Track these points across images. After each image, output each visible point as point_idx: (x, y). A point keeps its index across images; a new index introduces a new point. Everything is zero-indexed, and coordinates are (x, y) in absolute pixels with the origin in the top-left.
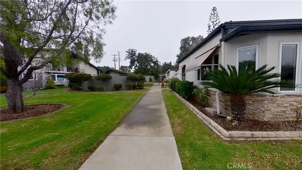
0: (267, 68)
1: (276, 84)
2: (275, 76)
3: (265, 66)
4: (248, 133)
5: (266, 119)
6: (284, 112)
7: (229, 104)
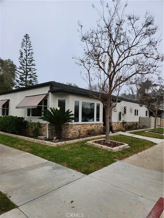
0: (70, 111)
1: (73, 119)
2: (72, 115)
3: (69, 110)
4: (63, 142)
5: (69, 137)
6: (75, 132)
7: (54, 131)
